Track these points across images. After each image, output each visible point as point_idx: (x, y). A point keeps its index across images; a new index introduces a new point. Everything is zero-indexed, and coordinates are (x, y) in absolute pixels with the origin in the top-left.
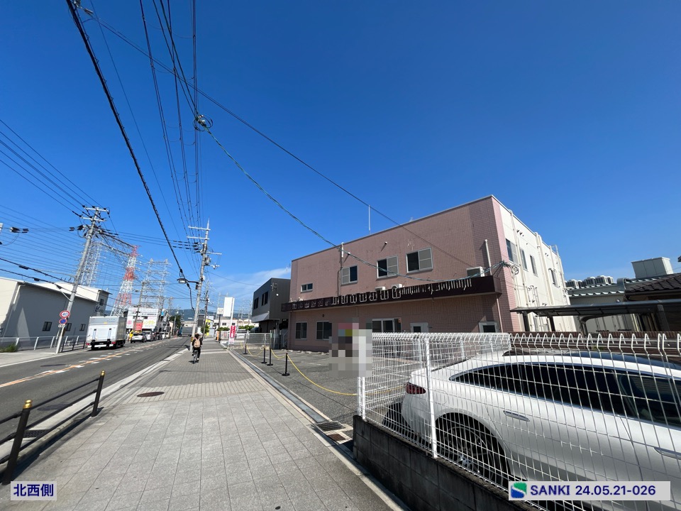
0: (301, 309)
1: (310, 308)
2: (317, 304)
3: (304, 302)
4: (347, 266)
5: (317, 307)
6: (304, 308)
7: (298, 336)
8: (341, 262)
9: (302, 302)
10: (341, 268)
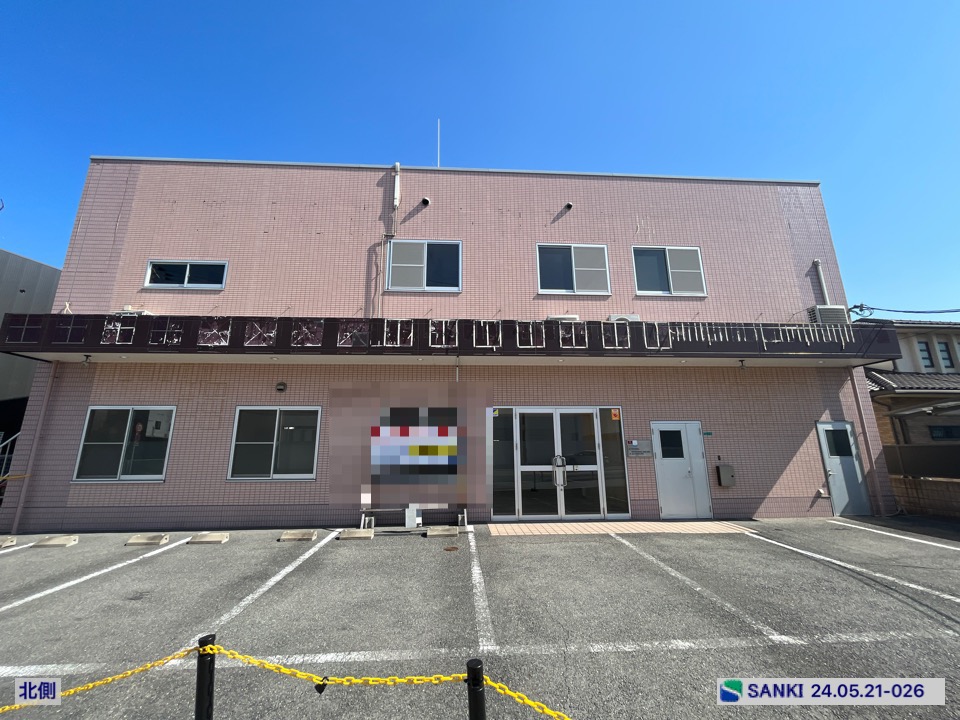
0: (166, 349)
1: (234, 349)
4: (423, 234)
5: (281, 348)
6: (189, 347)
9: (180, 319)
10: (389, 237)
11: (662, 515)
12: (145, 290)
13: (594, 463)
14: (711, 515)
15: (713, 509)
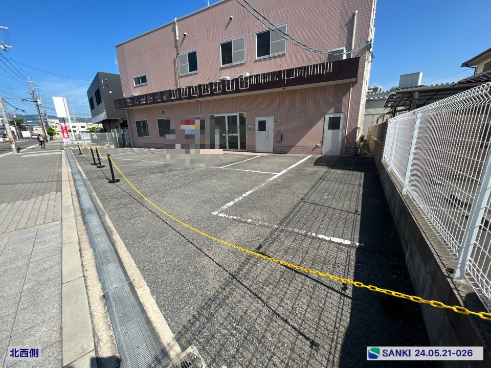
0: (136, 105)
1: (147, 104)
2: (154, 99)
3: (139, 97)
4: (185, 52)
5: (154, 102)
6: (140, 104)
7: (140, 135)
8: (176, 46)
9: (136, 96)
10: (178, 54)
11: (257, 151)
12: (135, 87)
13: (237, 133)
14: (273, 152)
15: (274, 149)
